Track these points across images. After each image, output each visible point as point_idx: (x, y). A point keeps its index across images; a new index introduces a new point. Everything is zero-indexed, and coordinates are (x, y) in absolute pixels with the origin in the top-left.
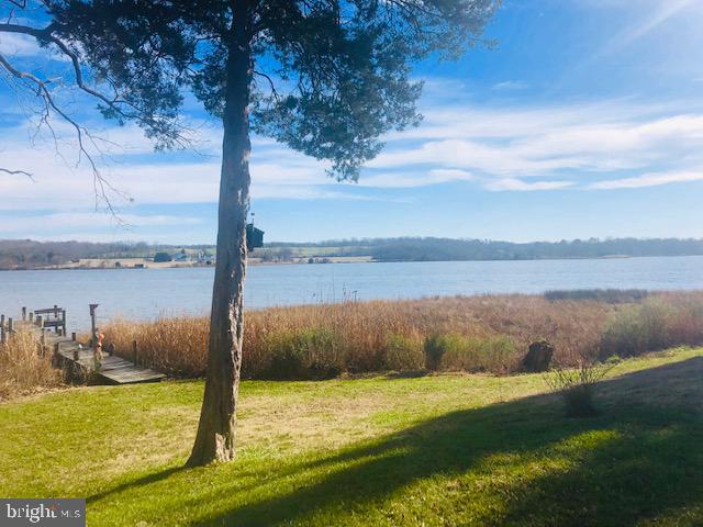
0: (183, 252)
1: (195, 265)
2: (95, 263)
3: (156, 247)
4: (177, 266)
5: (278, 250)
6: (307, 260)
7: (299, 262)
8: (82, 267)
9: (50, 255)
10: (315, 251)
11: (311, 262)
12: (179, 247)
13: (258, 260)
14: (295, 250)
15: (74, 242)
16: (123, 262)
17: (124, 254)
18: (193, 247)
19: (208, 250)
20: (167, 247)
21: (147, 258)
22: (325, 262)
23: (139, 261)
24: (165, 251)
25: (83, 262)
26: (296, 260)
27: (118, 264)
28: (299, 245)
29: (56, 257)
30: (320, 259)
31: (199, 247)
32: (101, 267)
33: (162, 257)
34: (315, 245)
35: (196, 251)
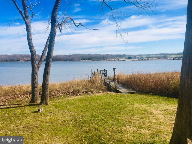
0: (135, 56)
1: (138, 60)
2: (113, 59)
3: (128, 55)
4: (133, 60)
5: (163, 56)
6: (172, 59)
7: (170, 59)
8: (110, 61)
9: (103, 58)
10: (175, 56)
11: (174, 59)
12: (134, 55)
13: (156, 59)
14: (168, 56)
15: (108, 54)
16: (120, 59)
17: (120, 57)
18: (138, 55)
19: (142, 56)
20: (131, 55)
21: (126, 58)
22: (179, 59)
23: (124, 59)
24: (130, 56)
25: (110, 59)
26: (169, 59)
27: (118, 60)
28: (170, 54)
29: (104, 58)
30: (177, 58)
31: (139, 55)
32: (115, 61)
33: (129, 58)
34: (175, 54)
35: (138, 56)
